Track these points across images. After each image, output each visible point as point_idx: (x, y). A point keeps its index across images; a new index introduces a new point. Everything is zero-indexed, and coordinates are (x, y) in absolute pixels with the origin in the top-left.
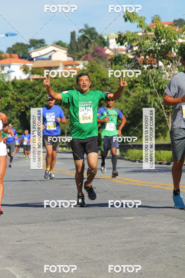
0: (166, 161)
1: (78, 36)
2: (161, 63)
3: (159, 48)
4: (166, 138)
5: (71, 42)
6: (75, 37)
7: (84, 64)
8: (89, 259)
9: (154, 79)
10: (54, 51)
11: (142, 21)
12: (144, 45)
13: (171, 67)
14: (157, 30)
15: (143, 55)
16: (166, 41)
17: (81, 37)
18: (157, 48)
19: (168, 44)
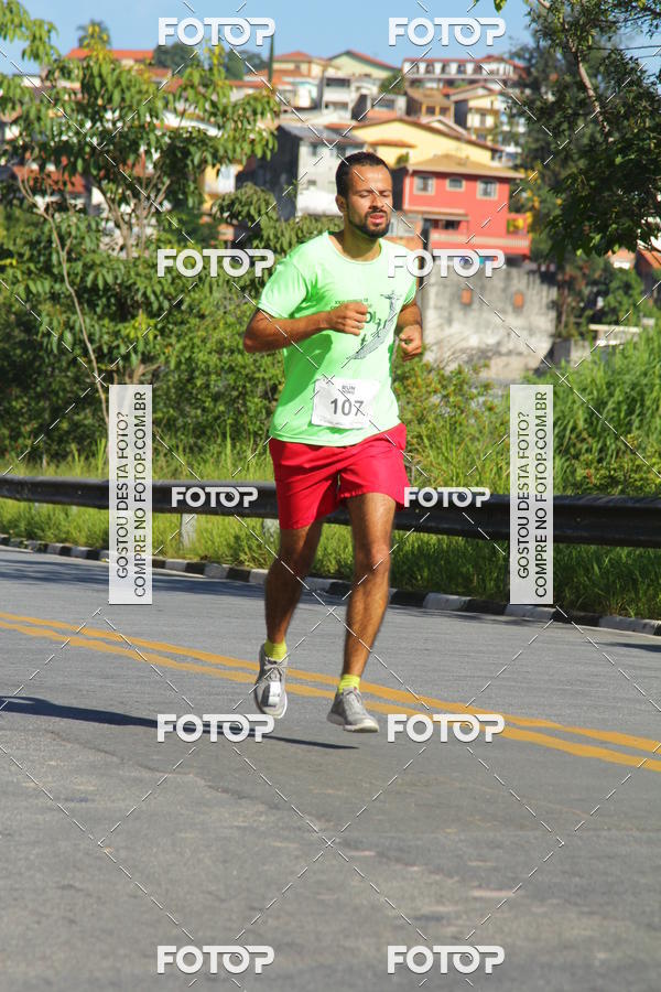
0: (86, 545)
2: (97, 197)
3: (95, 141)
4: (91, 459)
9: (66, 249)
11: (40, 39)
12: (42, 123)
13: (133, 211)
14: (92, 75)
15: (34, 160)
16: (121, 118)
18: (88, 139)
19: (126, 129)
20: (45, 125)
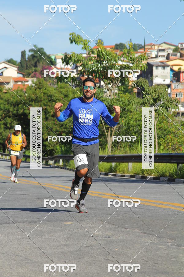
0: (105, 172)
1: (28, 55)
2: (102, 83)
3: (101, 69)
4: (104, 150)
5: (21, 61)
6: (25, 56)
7: (32, 81)
8: (29, 260)
9: (95, 97)
10: (6, 68)
11: (86, 44)
12: (88, 65)
13: (112, 86)
14: (100, 53)
15: (86, 75)
16: (107, 63)
17: (30, 56)
18: (99, 69)
19: (109, 66)
20: (89, 66)
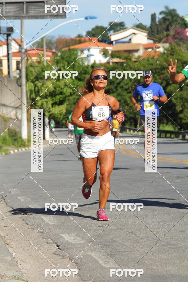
1: (159, 18)
5: (151, 25)
6: (155, 19)
7: (163, 47)
8: (172, 245)
10: (134, 34)
17: (161, 19)
